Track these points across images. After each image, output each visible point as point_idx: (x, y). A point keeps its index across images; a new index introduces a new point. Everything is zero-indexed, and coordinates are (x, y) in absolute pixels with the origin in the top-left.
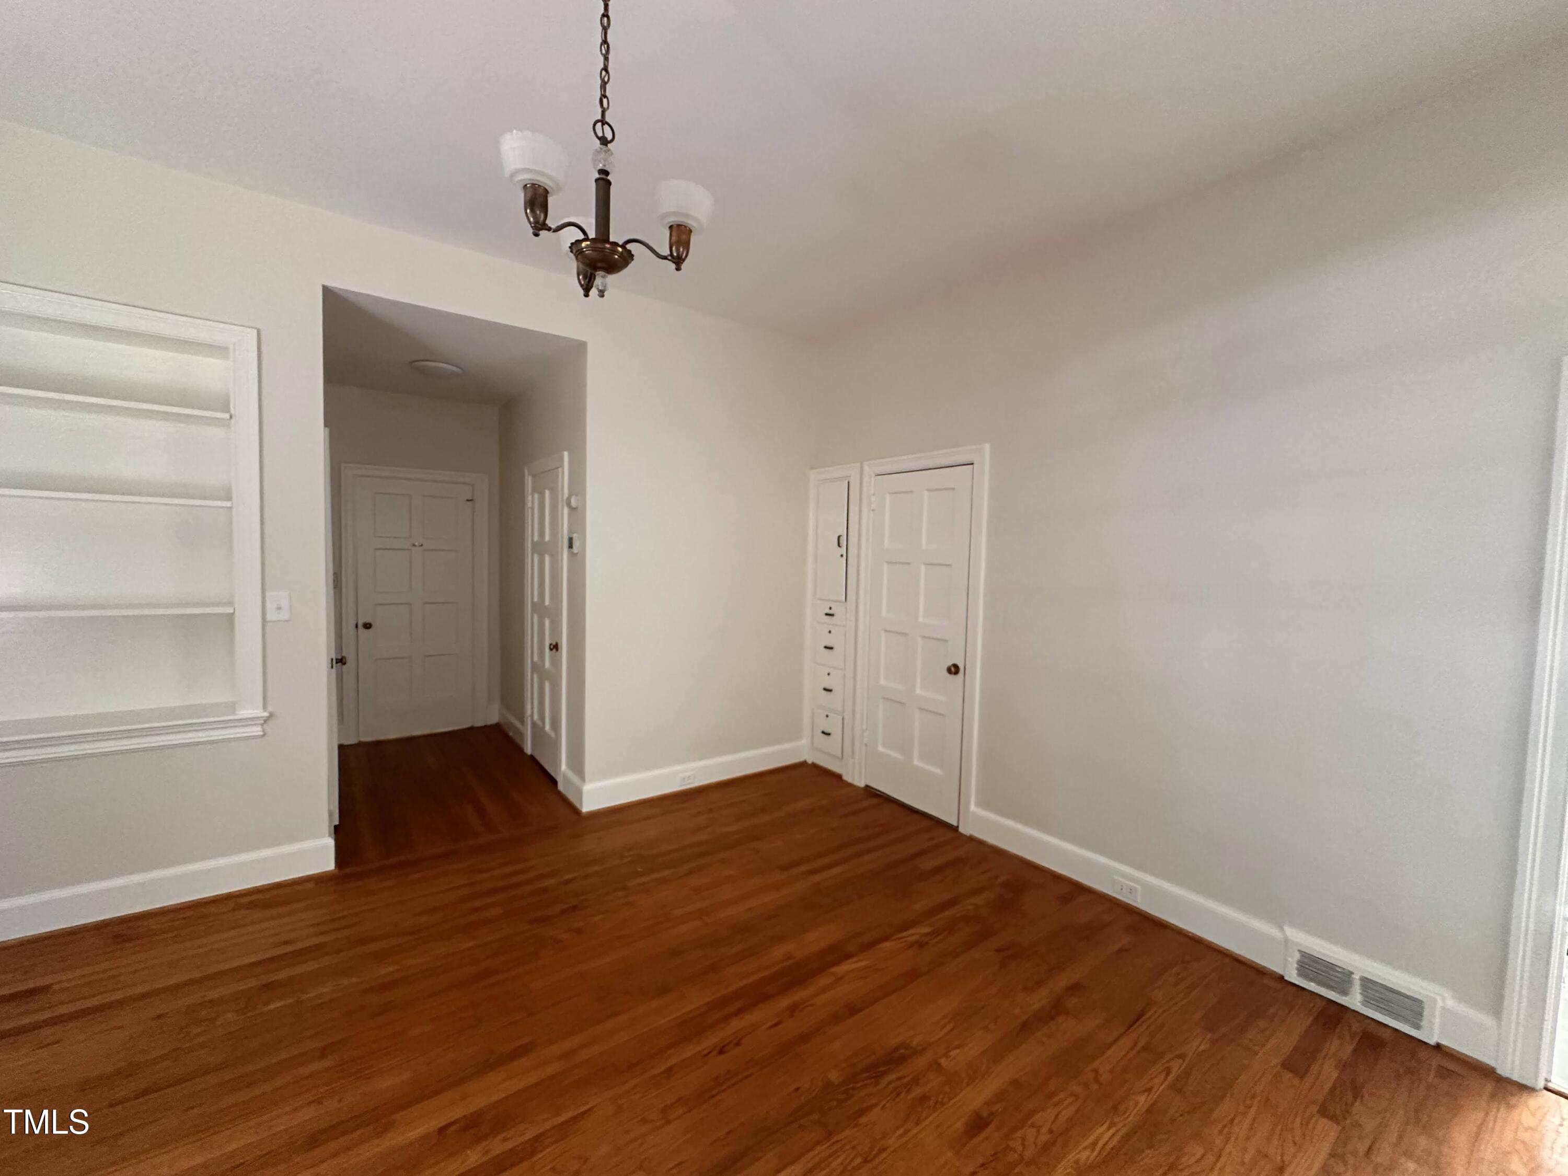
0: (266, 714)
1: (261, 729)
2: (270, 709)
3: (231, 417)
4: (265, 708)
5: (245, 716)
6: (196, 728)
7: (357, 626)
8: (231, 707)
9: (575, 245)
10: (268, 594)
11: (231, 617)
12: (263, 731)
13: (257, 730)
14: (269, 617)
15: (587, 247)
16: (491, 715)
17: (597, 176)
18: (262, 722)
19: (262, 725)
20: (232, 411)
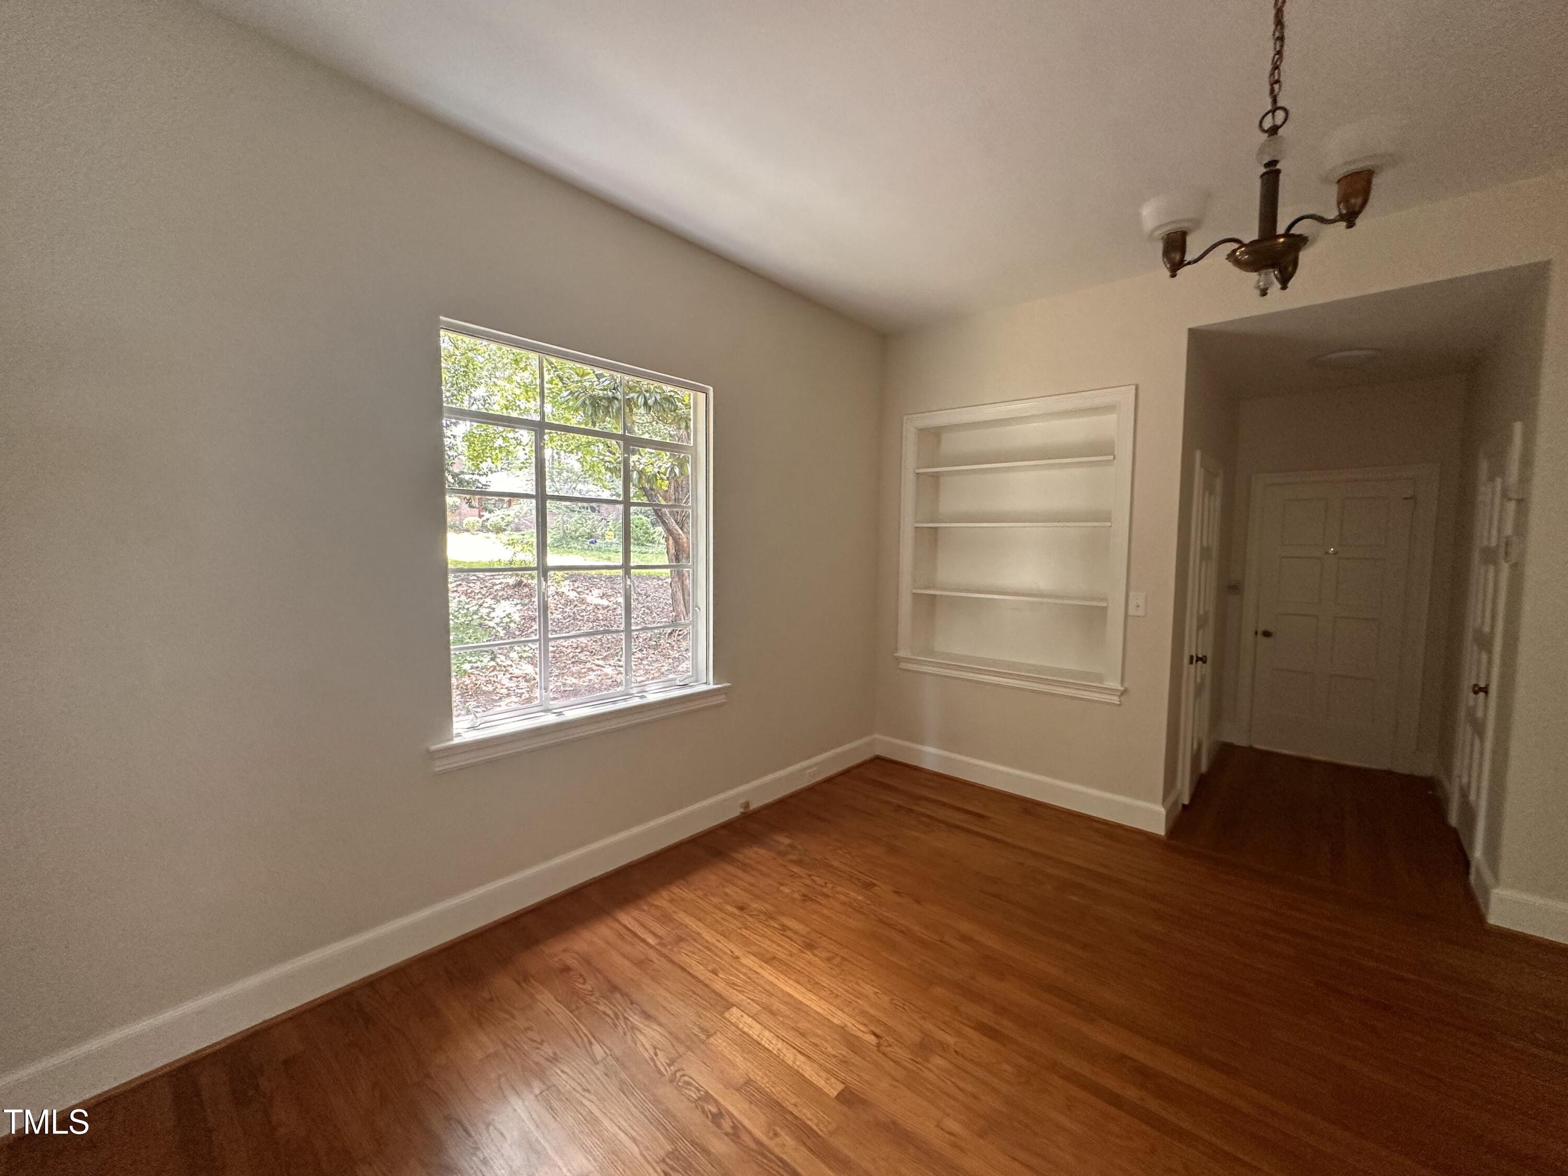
0: (1122, 689)
1: (1118, 700)
2: (1126, 685)
3: (1114, 458)
4: (1122, 682)
5: (1108, 687)
6: (1091, 689)
7: (1256, 633)
8: (1100, 678)
9: (1231, 256)
10: (1131, 594)
11: (1105, 609)
12: (1120, 701)
13: (1115, 700)
14: (1132, 611)
15: (1242, 253)
16: (1425, 768)
17: (1264, 170)
18: (1119, 694)
19: (1120, 697)
20: (1116, 453)
